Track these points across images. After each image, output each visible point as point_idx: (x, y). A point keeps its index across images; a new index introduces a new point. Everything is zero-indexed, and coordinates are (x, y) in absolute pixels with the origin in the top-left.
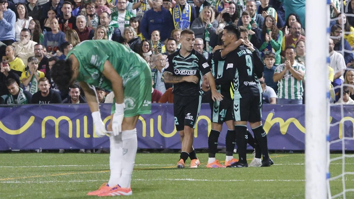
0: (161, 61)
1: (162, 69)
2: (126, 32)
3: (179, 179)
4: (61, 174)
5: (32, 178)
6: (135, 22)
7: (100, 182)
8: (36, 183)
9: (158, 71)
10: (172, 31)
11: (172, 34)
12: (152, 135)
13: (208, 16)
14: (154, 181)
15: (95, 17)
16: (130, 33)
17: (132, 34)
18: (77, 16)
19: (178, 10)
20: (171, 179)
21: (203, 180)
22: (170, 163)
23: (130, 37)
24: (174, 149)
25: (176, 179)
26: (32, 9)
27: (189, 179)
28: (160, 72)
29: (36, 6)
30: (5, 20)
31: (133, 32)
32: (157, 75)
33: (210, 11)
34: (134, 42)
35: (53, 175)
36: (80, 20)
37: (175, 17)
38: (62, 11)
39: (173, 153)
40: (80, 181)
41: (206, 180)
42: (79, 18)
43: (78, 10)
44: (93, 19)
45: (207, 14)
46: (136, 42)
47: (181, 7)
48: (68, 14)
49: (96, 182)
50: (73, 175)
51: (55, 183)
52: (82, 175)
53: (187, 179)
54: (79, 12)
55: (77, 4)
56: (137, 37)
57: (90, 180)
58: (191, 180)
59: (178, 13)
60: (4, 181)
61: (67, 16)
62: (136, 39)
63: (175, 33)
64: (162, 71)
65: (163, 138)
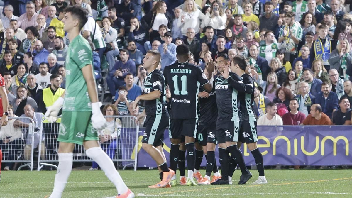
0: (304, 88)
1: (304, 95)
2: (272, 62)
3: (320, 193)
4: (217, 188)
5: (191, 191)
6: (281, 54)
7: (250, 195)
8: (194, 196)
9: (302, 97)
10: (313, 62)
11: (313, 64)
12: (296, 153)
13: (344, 46)
14: (299, 194)
15: (245, 49)
16: (276, 63)
17: (278, 64)
18: (229, 48)
19: (319, 44)
20: (313, 193)
21: (342, 194)
22: (313, 178)
23: (276, 67)
24: (316, 166)
25: (318, 193)
26: (190, 43)
27: (329, 193)
28: (304, 97)
29: (193, 41)
30: (170, 52)
31: (278, 62)
32: (300, 100)
33: (345, 42)
34: (279, 71)
35: (209, 189)
36: (232, 53)
37: (316, 50)
38: (217, 44)
39: (314, 169)
40: (232, 195)
41: (344, 193)
42: (230, 51)
43: (230, 43)
44: (243, 51)
45: (343, 44)
46: (281, 72)
47: (322, 41)
48: (222, 47)
49: (246, 195)
50: (226, 189)
51: (211, 196)
52: (234, 189)
53: (327, 193)
54: (231, 45)
55: (229, 38)
56: (282, 67)
57: (242, 194)
58: (331, 193)
59: (320, 46)
60: (167, 194)
61: (221, 48)
62: (281, 69)
63: (316, 63)
64: (305, 97)
65: (305, 156)
